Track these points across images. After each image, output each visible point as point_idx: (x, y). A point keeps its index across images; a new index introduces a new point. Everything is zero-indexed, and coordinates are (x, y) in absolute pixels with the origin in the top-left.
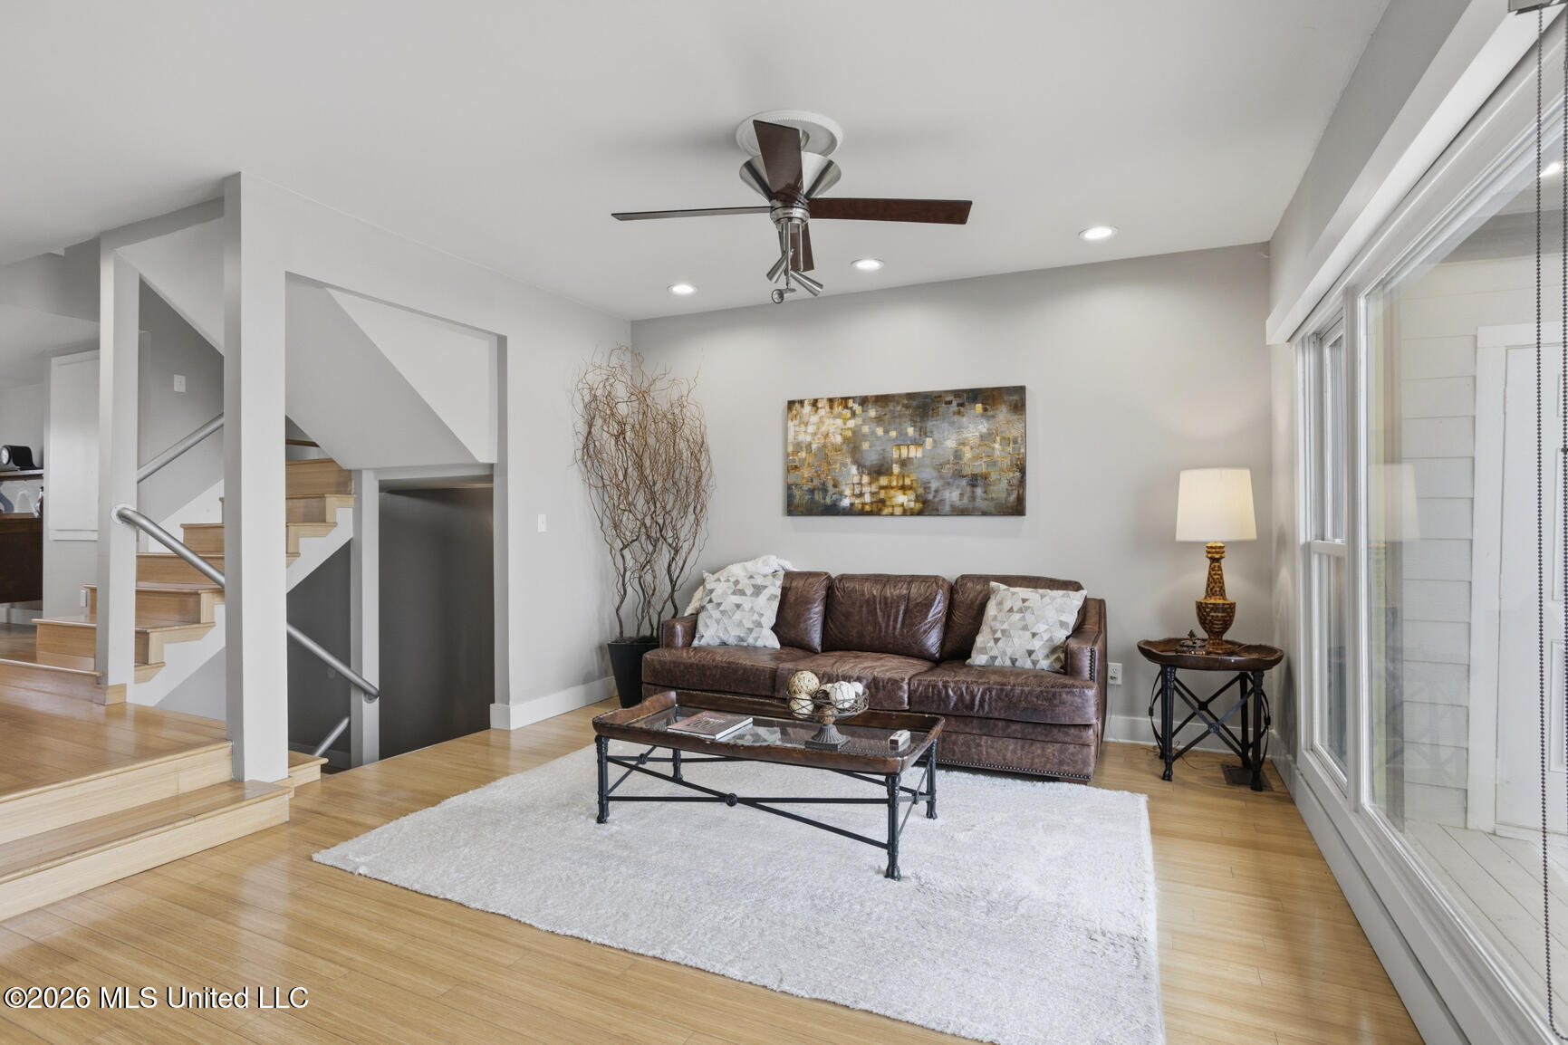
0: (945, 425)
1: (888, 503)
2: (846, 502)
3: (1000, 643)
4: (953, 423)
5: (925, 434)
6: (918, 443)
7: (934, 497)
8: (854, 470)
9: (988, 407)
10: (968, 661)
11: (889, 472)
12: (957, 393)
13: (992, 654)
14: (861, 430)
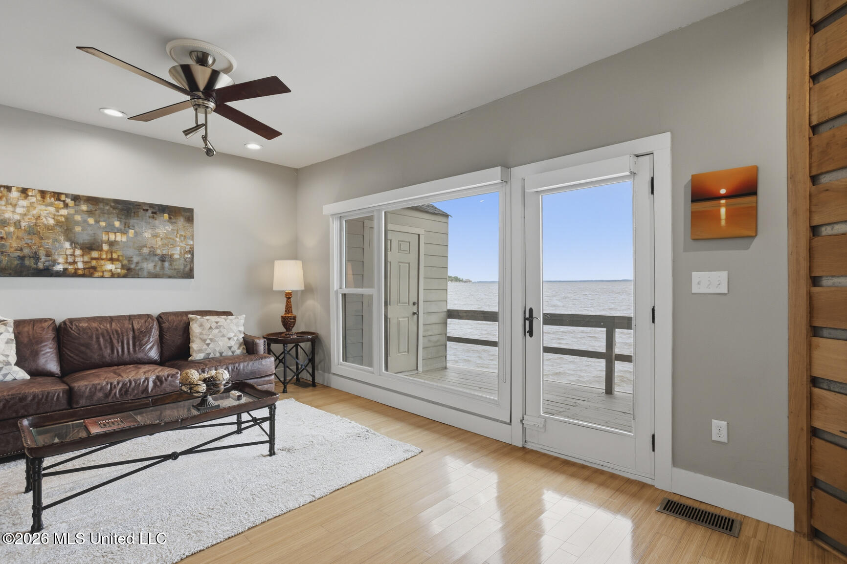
0: (143, 224)
1: (99, 269)
2: (59, 268)
3: (210, 346)
4: (149, 223)
5: (129, 227)
6: (123, 232)
7: (136, 266)
8: (67, 245)
9: (172, 217)
10: (190, 358)
11: (99, 248)
12: (152, 206)
13: (207, 352)
14: (73, 218)
